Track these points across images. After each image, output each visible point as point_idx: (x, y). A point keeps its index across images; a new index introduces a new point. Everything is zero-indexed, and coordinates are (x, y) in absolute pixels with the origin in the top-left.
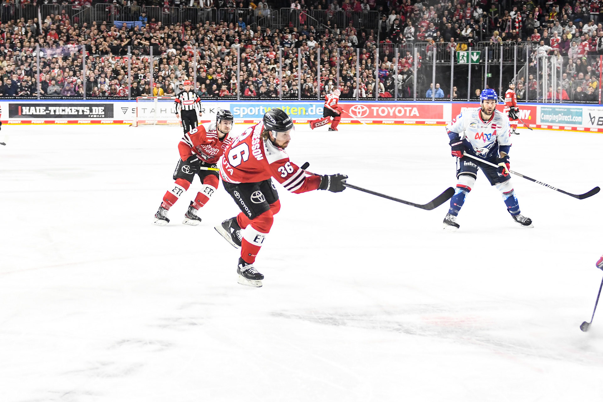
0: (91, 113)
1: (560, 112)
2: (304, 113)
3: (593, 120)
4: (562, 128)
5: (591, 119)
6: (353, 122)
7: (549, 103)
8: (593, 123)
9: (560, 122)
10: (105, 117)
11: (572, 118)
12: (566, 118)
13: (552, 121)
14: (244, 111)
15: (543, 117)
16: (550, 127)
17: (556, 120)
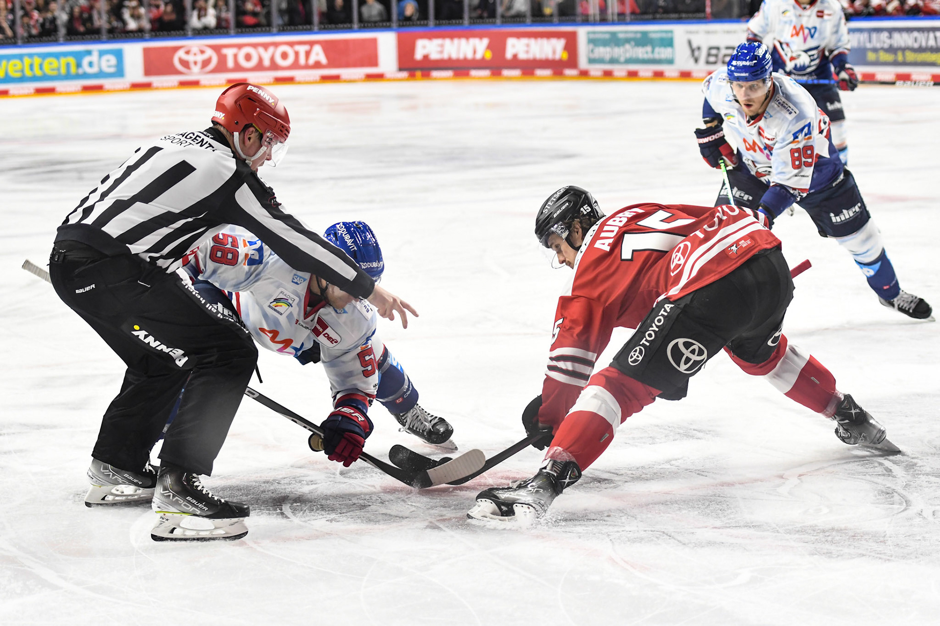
1: (627, 41)
2: (73, 70)
3: (696, 53)
4: (633, 75)
5: (693, 51)
6: (183, 84)
7: (603, 21)
8: (696, 60)
9: (629, 61)
11: (653, 52)
12: (642, 52)
13: (613, 61)
15: (592, 51)
16: (608, 74)
17: (620, 56)
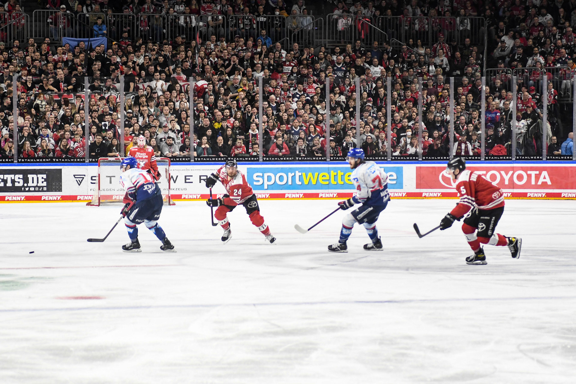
0: (25, 185)
10: (48, 191)
14: (269, 178)
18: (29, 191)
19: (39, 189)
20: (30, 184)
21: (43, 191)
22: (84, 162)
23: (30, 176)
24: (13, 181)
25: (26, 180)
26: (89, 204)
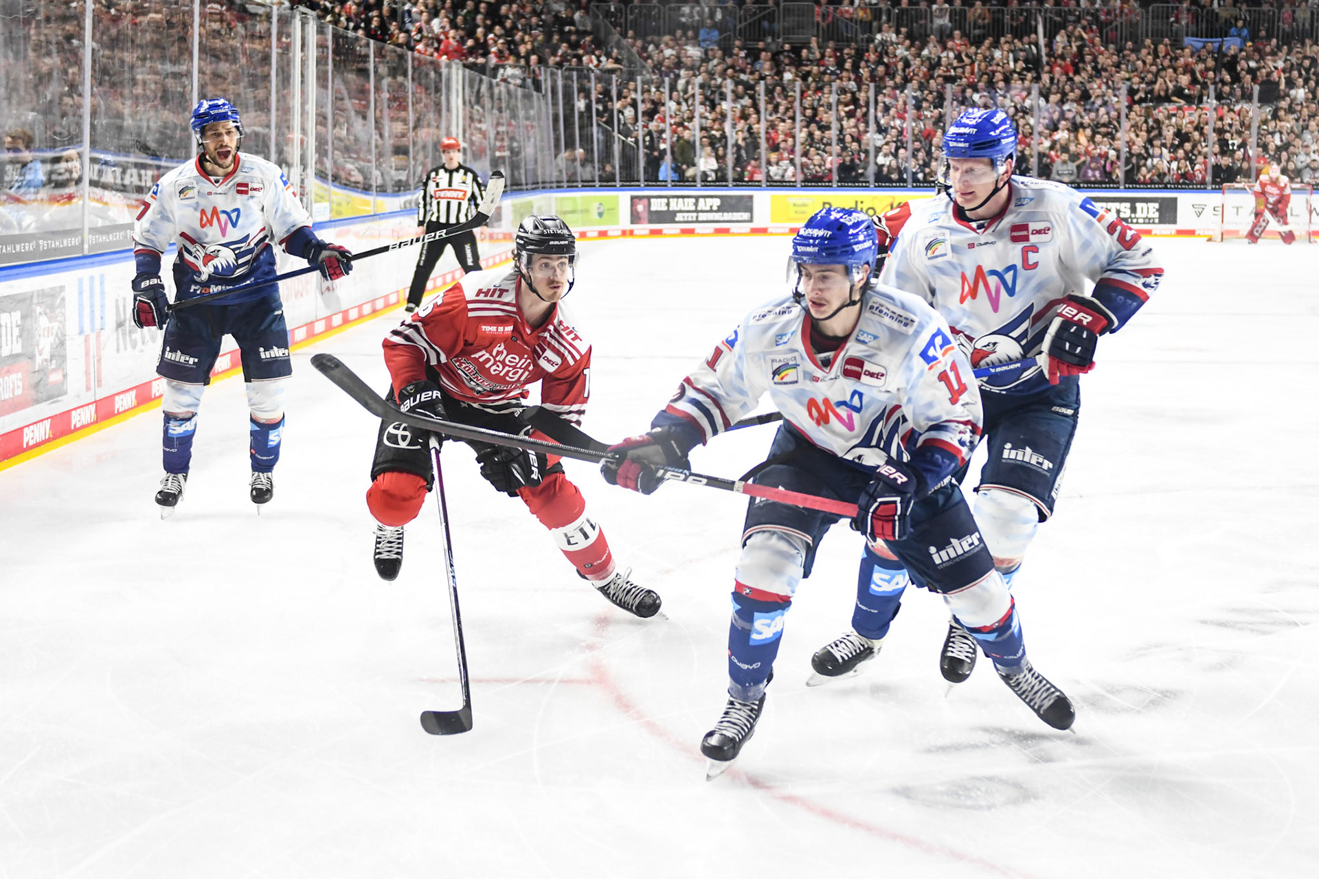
0: (1133, 216)
10: (1160, 223)
18: (1137, 223)
19: (1149, 221)
20: (1139, 214)
21: (1154, 223)
22: (1205, 189)
23: (1139, 205)
24: (1118, 212)
25: (1133, 210)
26: (1210, 240)
